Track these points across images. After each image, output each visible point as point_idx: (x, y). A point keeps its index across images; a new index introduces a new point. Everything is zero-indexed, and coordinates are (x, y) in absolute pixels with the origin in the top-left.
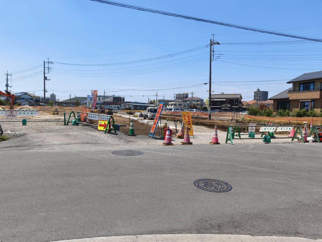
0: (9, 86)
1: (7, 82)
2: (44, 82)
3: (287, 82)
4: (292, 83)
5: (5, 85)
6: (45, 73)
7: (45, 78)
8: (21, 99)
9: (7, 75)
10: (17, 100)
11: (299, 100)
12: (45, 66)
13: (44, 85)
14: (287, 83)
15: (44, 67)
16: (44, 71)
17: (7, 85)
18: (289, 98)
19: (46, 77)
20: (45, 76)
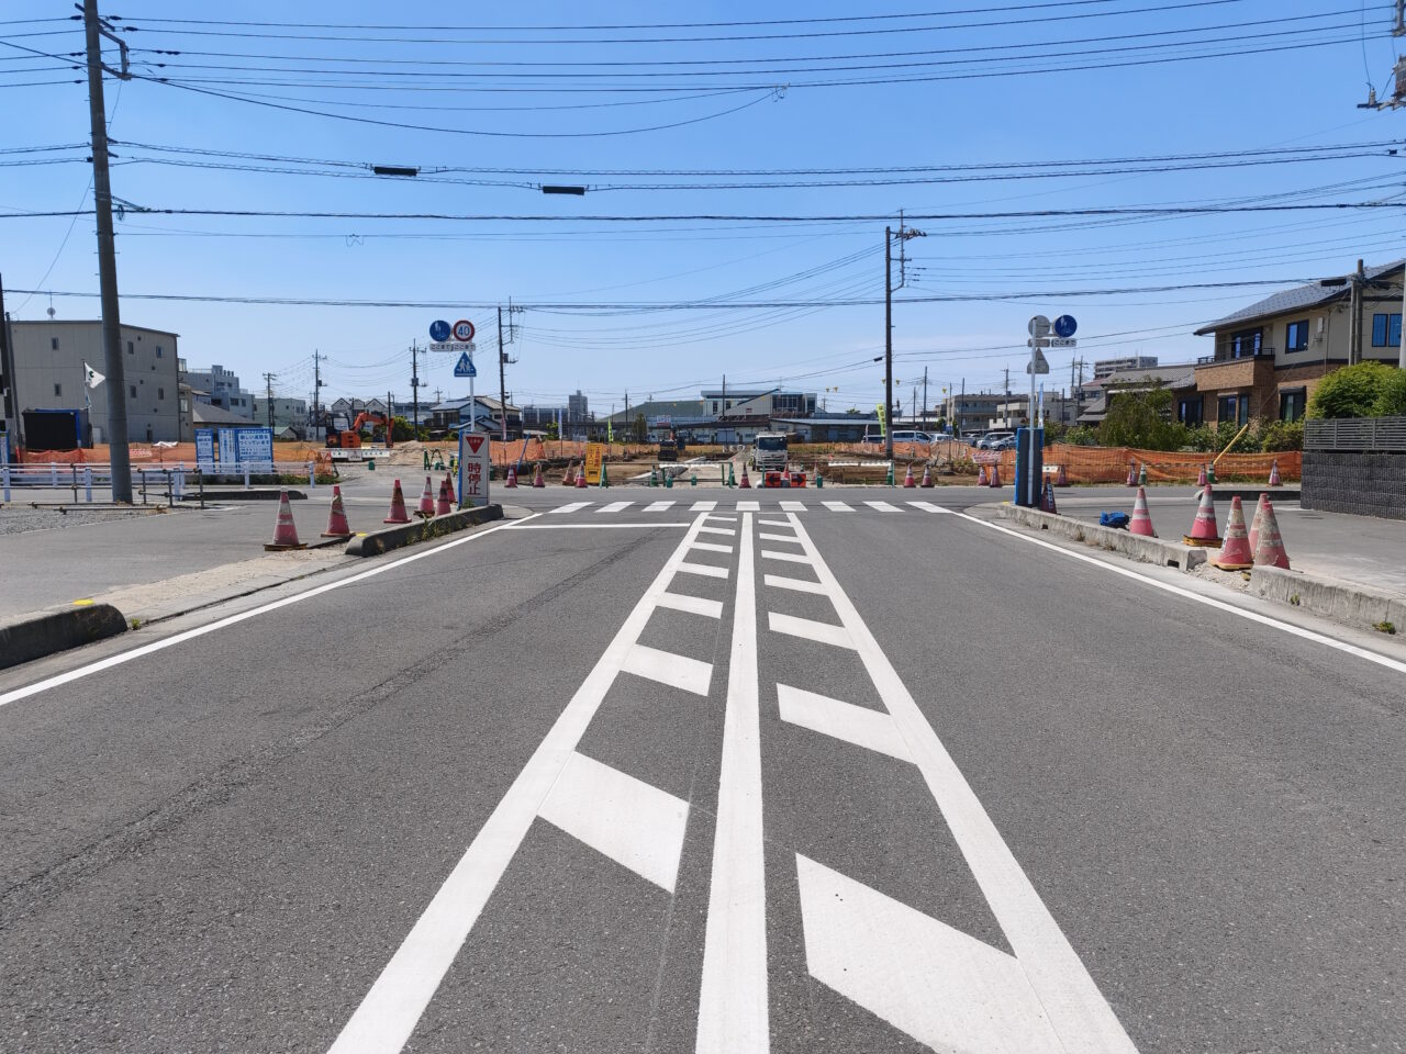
0: (420, 383)
1: (415, 372)
2: (502, 371)
3: (1195, 331)
4: (1214, 334)
5: (411, 383)
6: (501, 344)
7: (504, 358)
8: (462, 421)
9: (414, 350)
10: (452, 422)
11: (1216, 391)
12: (503, 323)
13: (499, 378)
14: (1195, 334)
15: (500, 326)
16: (500, 336)
17: (415, 382)
18: (1196, 385)
19: (506, 355)
20: (504, 352)
